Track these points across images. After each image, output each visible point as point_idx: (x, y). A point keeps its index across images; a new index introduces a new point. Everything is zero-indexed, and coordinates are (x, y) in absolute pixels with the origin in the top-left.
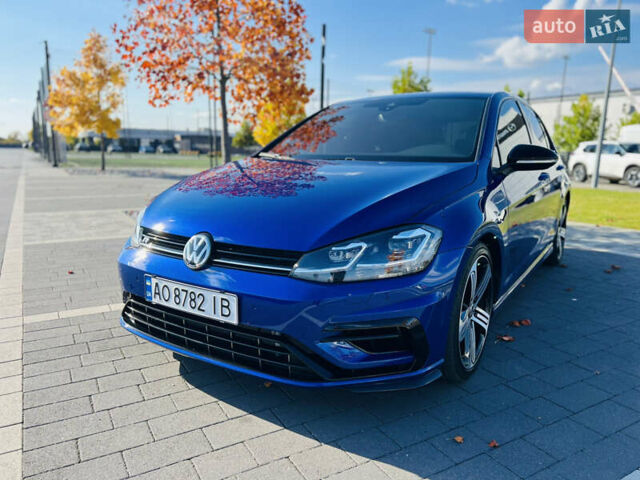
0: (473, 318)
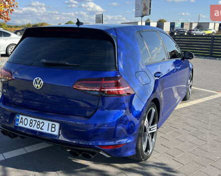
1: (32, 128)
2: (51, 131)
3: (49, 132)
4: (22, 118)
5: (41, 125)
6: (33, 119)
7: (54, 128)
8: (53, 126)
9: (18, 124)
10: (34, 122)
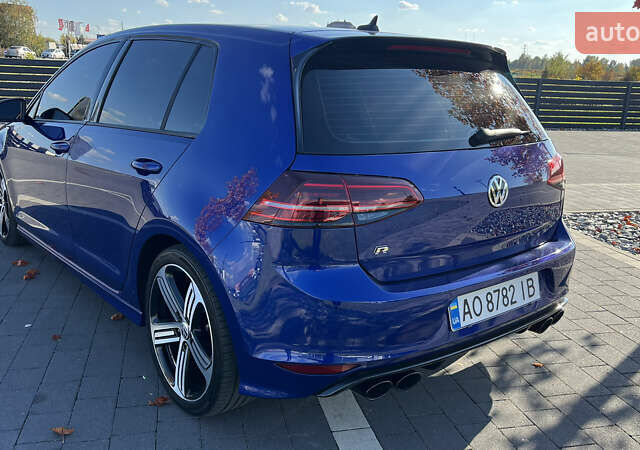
1: (495, 313)
2: (530, 296)
3: (528, 300)
4: (466, 302)
5: (510, 295)
6: (491, 289)
7: (532, 286)
8: (530, 283)
9: (459, 324)
10: (495, 295)
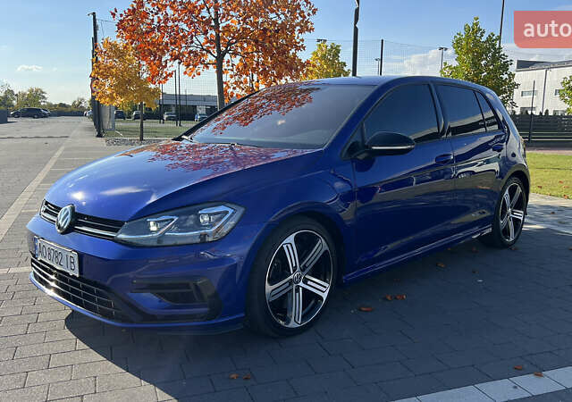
0: (301, 284)
